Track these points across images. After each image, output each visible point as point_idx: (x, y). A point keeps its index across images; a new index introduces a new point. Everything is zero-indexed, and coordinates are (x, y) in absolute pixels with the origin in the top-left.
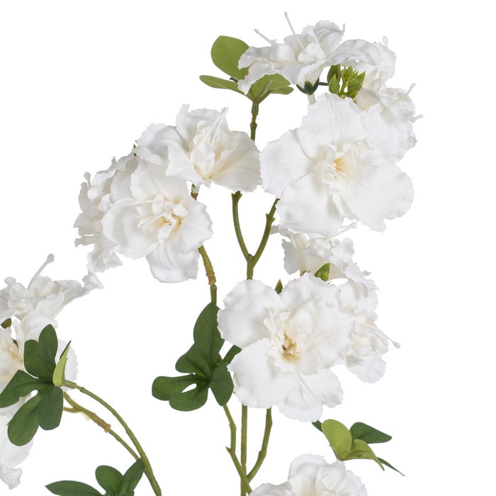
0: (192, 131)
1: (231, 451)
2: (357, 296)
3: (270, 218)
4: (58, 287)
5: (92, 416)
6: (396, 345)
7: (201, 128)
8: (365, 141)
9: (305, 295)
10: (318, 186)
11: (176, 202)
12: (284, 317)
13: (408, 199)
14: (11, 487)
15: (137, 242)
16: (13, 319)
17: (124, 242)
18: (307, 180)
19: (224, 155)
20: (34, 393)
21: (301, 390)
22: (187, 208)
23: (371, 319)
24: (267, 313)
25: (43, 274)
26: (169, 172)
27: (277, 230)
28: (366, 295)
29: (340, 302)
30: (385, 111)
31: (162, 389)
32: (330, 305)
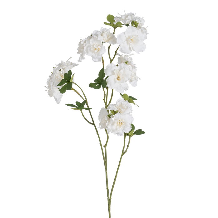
0: (103, 32)
1: (104, 100)
2: (133, 69)
3: (116, 52)
4: (72, 63)
5: (76, 91)
6: (140, 79)
7: (105, 31)
8: (137, 36)
9: (122, 67)
10: (128, 43)
11: (99, 46)
12: (118, 71)
13: (145, 48)
14: (58, 104)
15: (90, 53)
16: (62, 69)
17: (87, 53)
18: (126, 42)
19: (109, 37)
20: (66, 84)
21: (120, 86)
22: (101, 47)
23: (135, 74)
24: (114, 70)
25: (69, 61)
26: (98, 39)
27: (117, 54)
28: (134, 68)
29: (129, 69)
30: (142, 30)
31: (91, 85)
32: (127, 69)
